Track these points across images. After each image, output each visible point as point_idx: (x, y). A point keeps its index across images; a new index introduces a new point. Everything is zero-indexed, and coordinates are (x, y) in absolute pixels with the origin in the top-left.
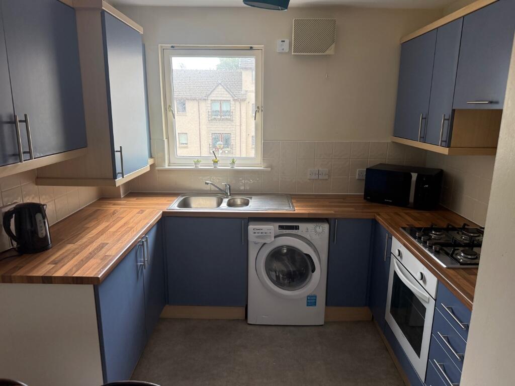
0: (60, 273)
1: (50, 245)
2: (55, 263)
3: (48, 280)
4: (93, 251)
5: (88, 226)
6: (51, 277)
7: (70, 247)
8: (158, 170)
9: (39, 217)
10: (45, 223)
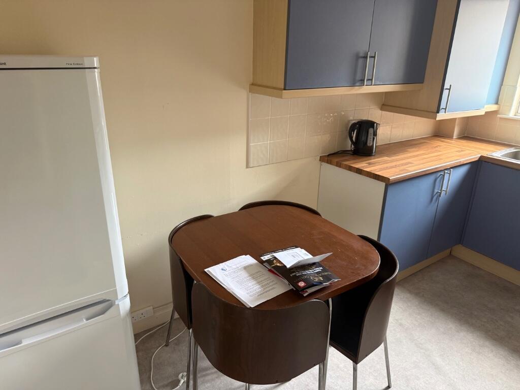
0: (368, 170)
1: (374, 154)
2: (369, 164)
3: (359, 171)
4: (399, 165)
5: (409, 150)
6: (362, 170)
7: (386, 158)
8: (500, 118)
9: (371, 131)
10: (374, 139)
